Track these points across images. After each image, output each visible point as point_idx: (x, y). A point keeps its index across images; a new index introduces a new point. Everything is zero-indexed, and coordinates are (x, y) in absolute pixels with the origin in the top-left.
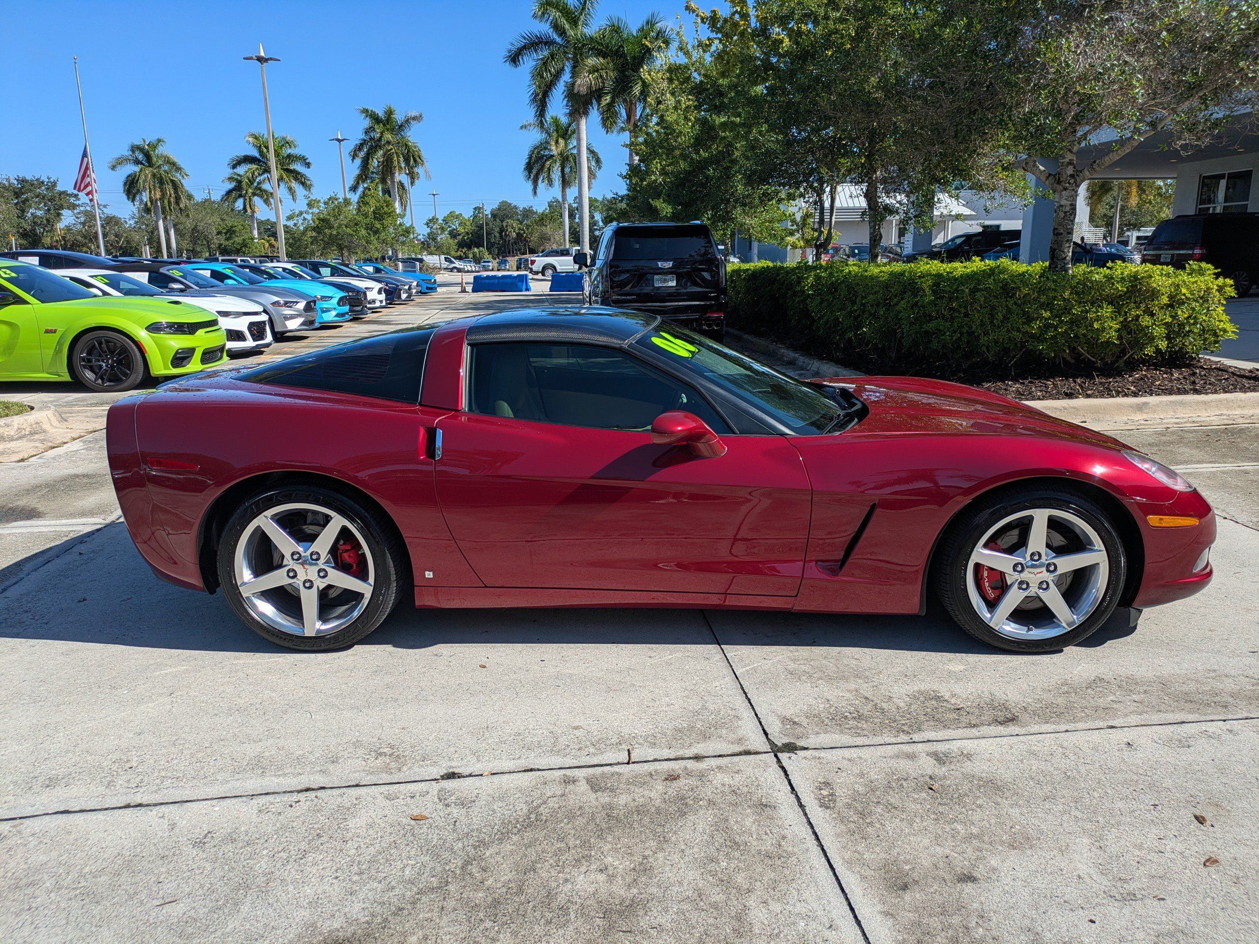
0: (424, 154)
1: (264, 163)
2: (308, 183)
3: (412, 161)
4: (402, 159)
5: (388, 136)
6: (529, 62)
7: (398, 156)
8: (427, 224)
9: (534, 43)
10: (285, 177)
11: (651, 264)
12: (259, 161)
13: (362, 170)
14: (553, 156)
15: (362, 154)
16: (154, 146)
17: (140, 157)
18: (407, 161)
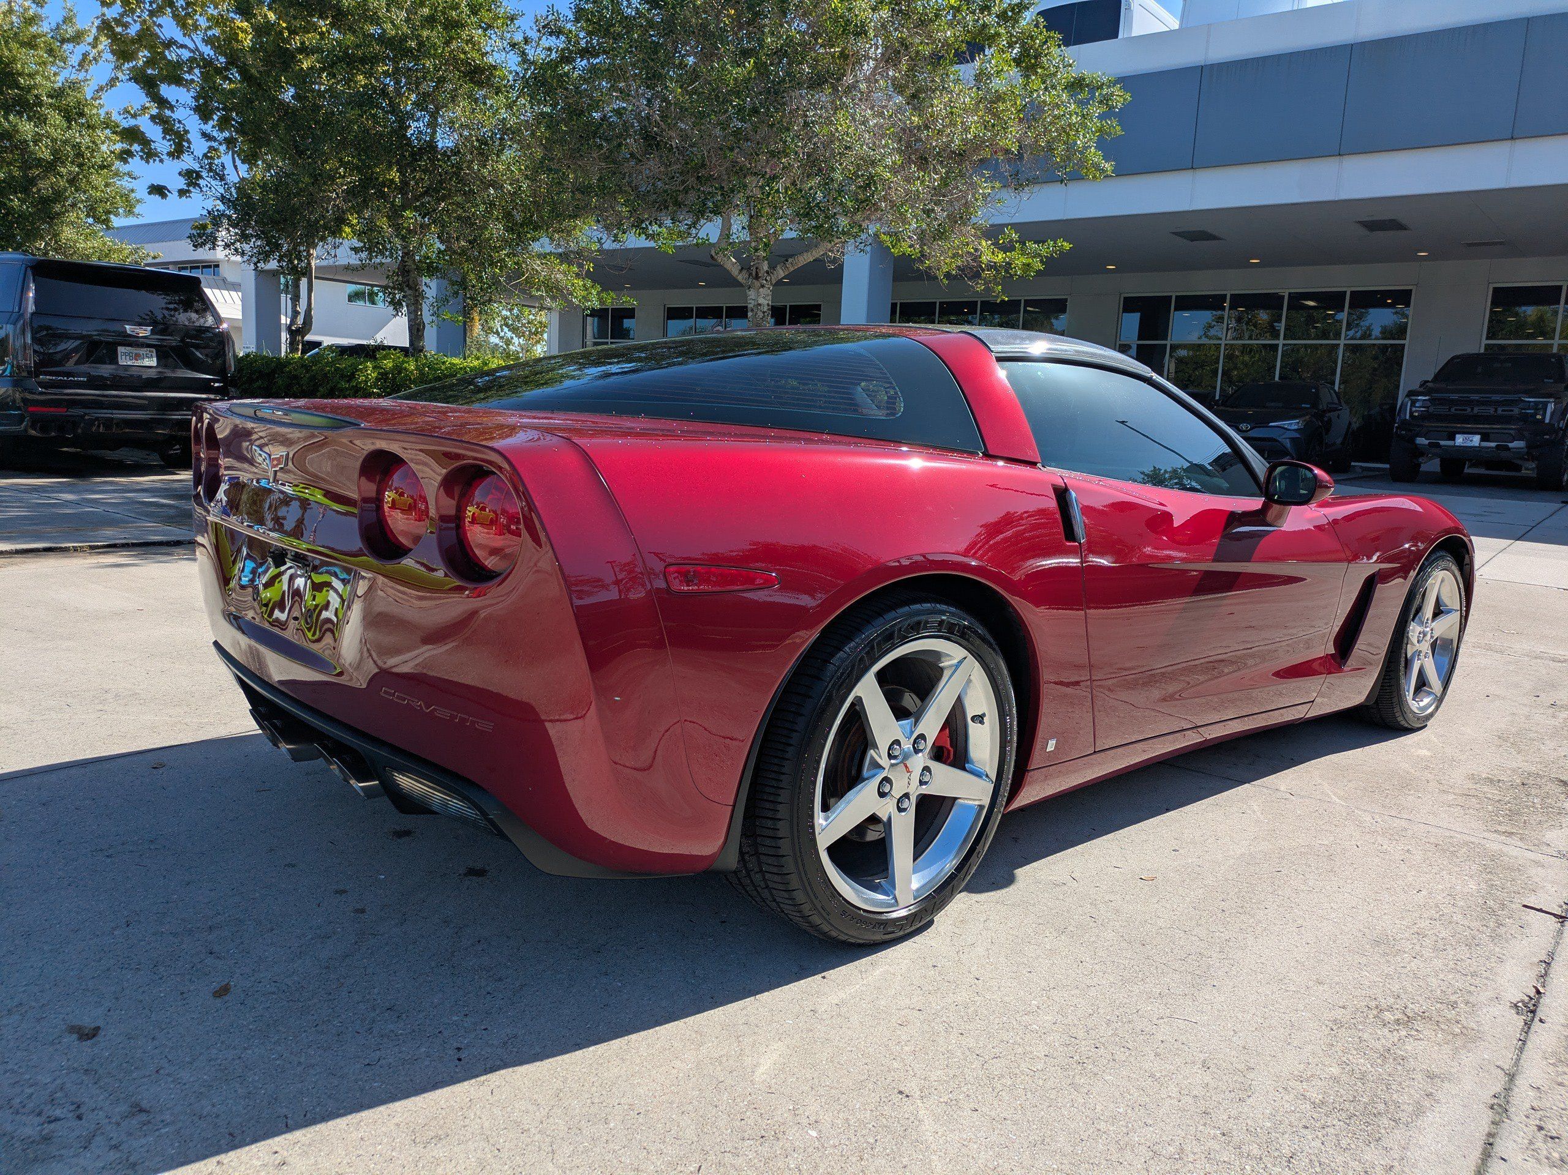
11: (115, 327)
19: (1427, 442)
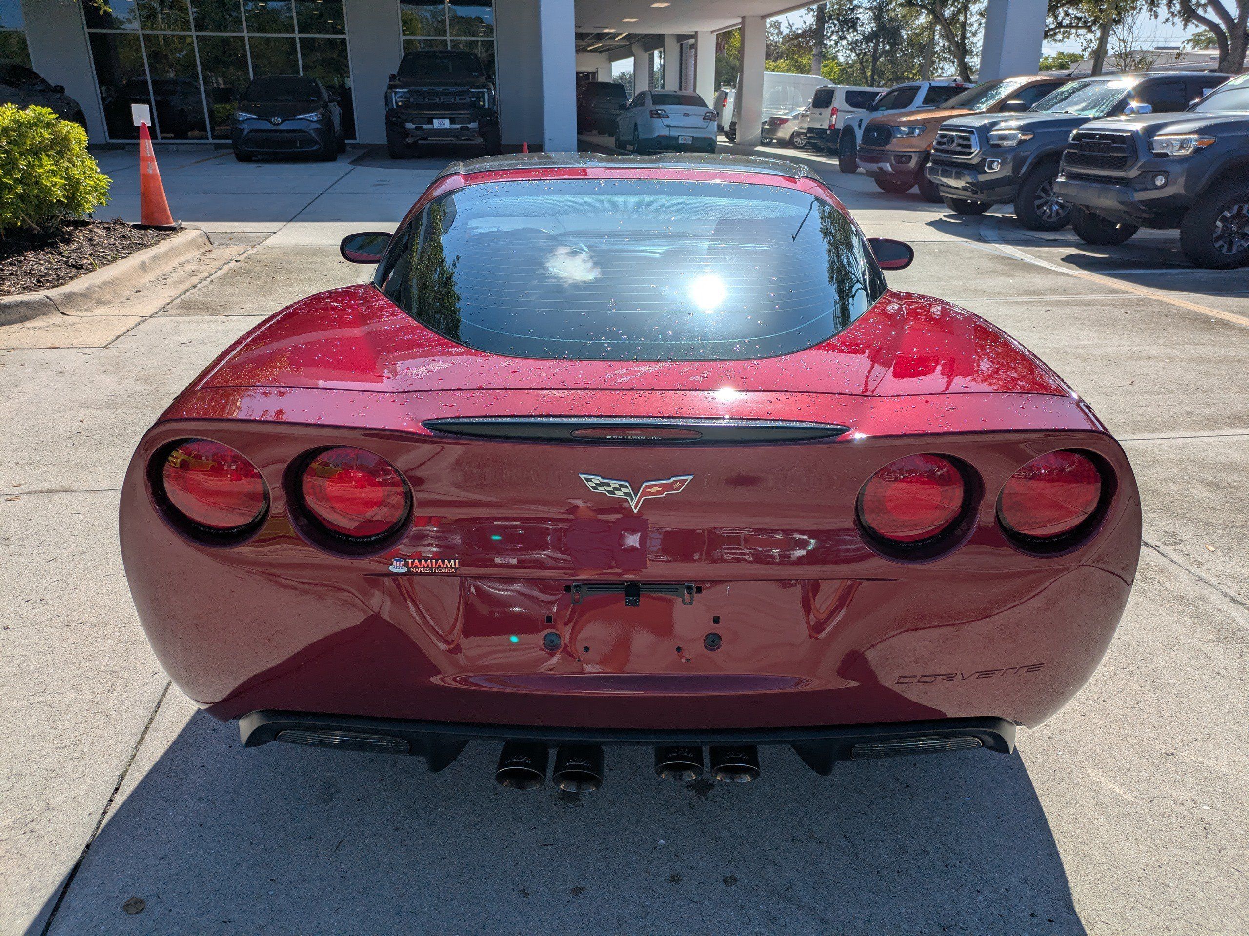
19: (414, 126)
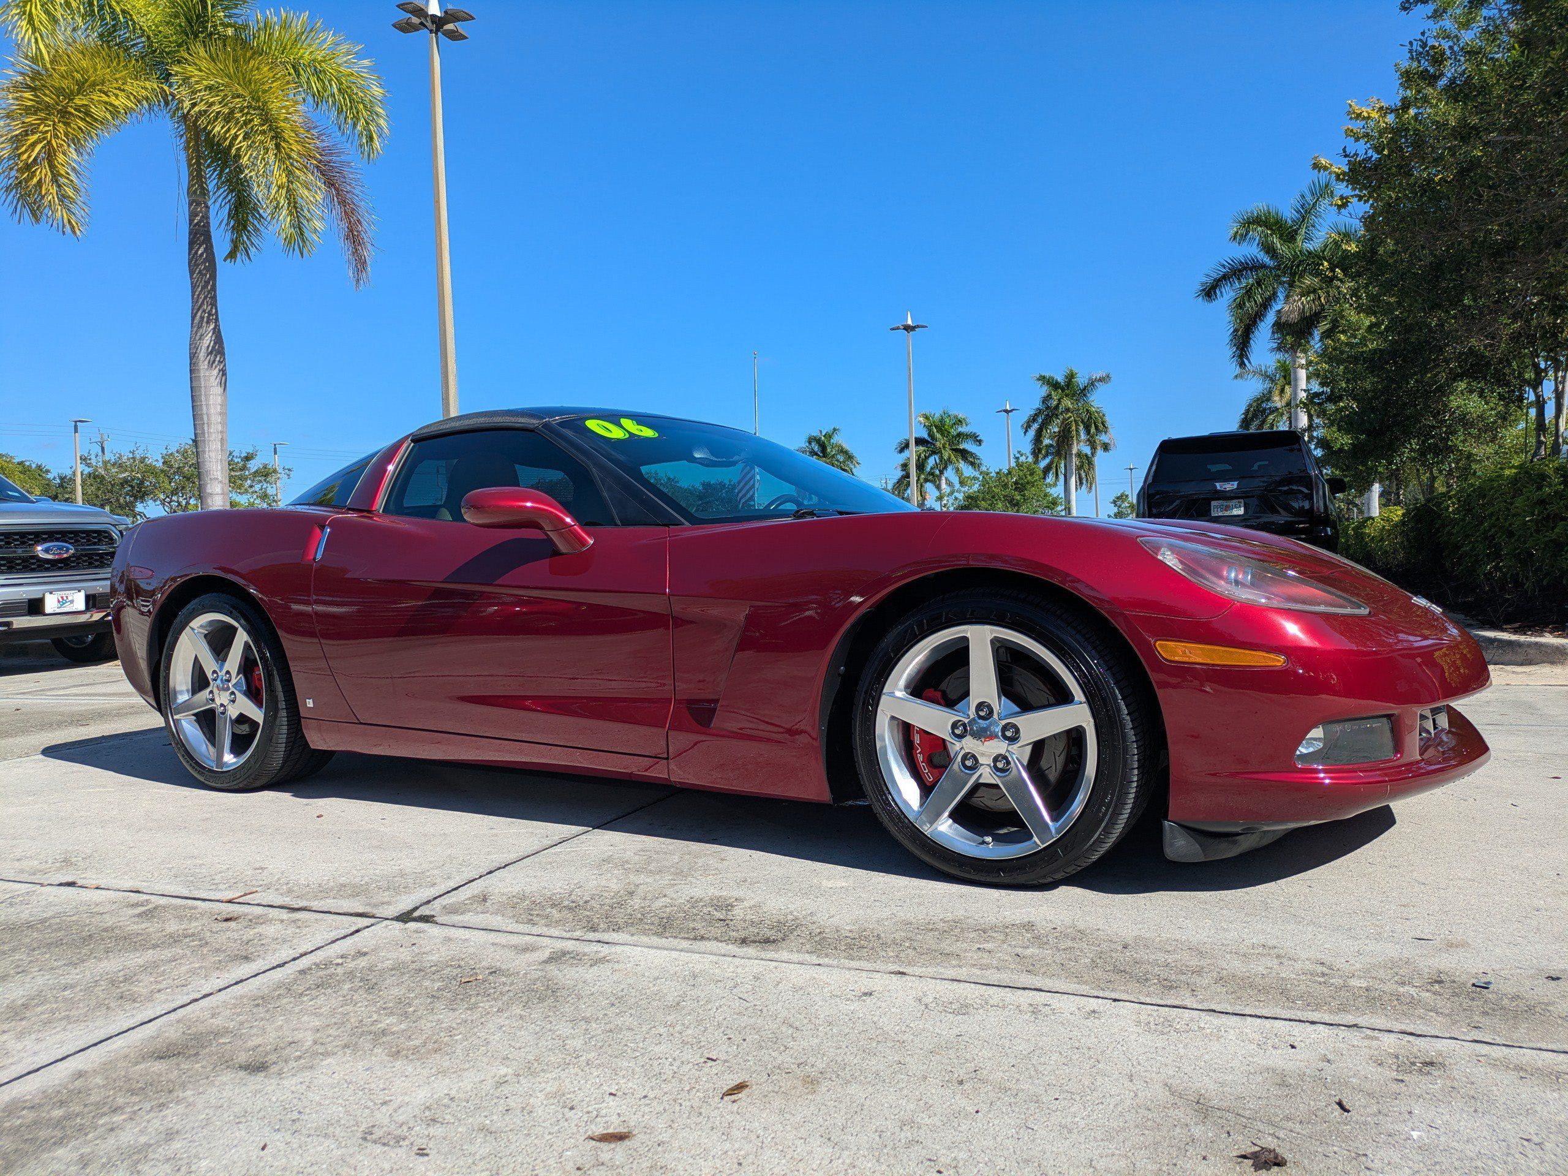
0: (1108, 419)
1: (931, 443)
2: (977, 462)
3: (1093, 430)
4: (1081, 427)
5: (1067, 403)
6: (1228, 294)
7: (1077, 425)
8: (1114, 502)
9: (1236, 272)
10: (953, 457)
12: (927, 442)
13: (1035, 444)
14: (1277, 409)
15: (1036, 426)
16: (829, 436)
17: (816, 448)
18: (1087, 428)
